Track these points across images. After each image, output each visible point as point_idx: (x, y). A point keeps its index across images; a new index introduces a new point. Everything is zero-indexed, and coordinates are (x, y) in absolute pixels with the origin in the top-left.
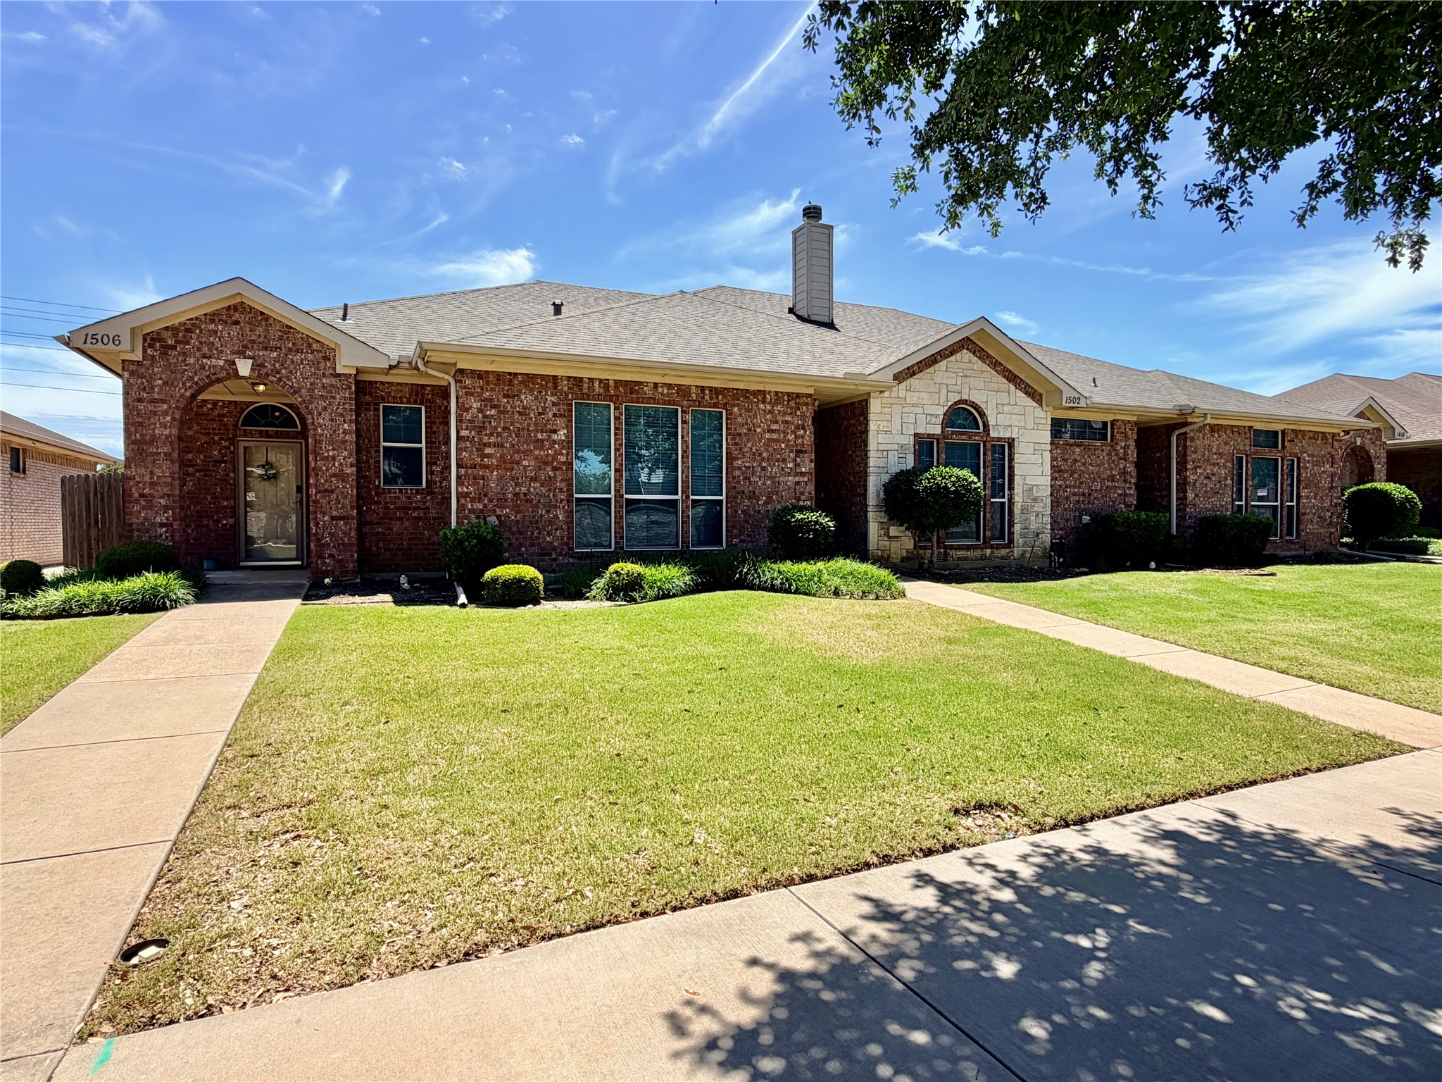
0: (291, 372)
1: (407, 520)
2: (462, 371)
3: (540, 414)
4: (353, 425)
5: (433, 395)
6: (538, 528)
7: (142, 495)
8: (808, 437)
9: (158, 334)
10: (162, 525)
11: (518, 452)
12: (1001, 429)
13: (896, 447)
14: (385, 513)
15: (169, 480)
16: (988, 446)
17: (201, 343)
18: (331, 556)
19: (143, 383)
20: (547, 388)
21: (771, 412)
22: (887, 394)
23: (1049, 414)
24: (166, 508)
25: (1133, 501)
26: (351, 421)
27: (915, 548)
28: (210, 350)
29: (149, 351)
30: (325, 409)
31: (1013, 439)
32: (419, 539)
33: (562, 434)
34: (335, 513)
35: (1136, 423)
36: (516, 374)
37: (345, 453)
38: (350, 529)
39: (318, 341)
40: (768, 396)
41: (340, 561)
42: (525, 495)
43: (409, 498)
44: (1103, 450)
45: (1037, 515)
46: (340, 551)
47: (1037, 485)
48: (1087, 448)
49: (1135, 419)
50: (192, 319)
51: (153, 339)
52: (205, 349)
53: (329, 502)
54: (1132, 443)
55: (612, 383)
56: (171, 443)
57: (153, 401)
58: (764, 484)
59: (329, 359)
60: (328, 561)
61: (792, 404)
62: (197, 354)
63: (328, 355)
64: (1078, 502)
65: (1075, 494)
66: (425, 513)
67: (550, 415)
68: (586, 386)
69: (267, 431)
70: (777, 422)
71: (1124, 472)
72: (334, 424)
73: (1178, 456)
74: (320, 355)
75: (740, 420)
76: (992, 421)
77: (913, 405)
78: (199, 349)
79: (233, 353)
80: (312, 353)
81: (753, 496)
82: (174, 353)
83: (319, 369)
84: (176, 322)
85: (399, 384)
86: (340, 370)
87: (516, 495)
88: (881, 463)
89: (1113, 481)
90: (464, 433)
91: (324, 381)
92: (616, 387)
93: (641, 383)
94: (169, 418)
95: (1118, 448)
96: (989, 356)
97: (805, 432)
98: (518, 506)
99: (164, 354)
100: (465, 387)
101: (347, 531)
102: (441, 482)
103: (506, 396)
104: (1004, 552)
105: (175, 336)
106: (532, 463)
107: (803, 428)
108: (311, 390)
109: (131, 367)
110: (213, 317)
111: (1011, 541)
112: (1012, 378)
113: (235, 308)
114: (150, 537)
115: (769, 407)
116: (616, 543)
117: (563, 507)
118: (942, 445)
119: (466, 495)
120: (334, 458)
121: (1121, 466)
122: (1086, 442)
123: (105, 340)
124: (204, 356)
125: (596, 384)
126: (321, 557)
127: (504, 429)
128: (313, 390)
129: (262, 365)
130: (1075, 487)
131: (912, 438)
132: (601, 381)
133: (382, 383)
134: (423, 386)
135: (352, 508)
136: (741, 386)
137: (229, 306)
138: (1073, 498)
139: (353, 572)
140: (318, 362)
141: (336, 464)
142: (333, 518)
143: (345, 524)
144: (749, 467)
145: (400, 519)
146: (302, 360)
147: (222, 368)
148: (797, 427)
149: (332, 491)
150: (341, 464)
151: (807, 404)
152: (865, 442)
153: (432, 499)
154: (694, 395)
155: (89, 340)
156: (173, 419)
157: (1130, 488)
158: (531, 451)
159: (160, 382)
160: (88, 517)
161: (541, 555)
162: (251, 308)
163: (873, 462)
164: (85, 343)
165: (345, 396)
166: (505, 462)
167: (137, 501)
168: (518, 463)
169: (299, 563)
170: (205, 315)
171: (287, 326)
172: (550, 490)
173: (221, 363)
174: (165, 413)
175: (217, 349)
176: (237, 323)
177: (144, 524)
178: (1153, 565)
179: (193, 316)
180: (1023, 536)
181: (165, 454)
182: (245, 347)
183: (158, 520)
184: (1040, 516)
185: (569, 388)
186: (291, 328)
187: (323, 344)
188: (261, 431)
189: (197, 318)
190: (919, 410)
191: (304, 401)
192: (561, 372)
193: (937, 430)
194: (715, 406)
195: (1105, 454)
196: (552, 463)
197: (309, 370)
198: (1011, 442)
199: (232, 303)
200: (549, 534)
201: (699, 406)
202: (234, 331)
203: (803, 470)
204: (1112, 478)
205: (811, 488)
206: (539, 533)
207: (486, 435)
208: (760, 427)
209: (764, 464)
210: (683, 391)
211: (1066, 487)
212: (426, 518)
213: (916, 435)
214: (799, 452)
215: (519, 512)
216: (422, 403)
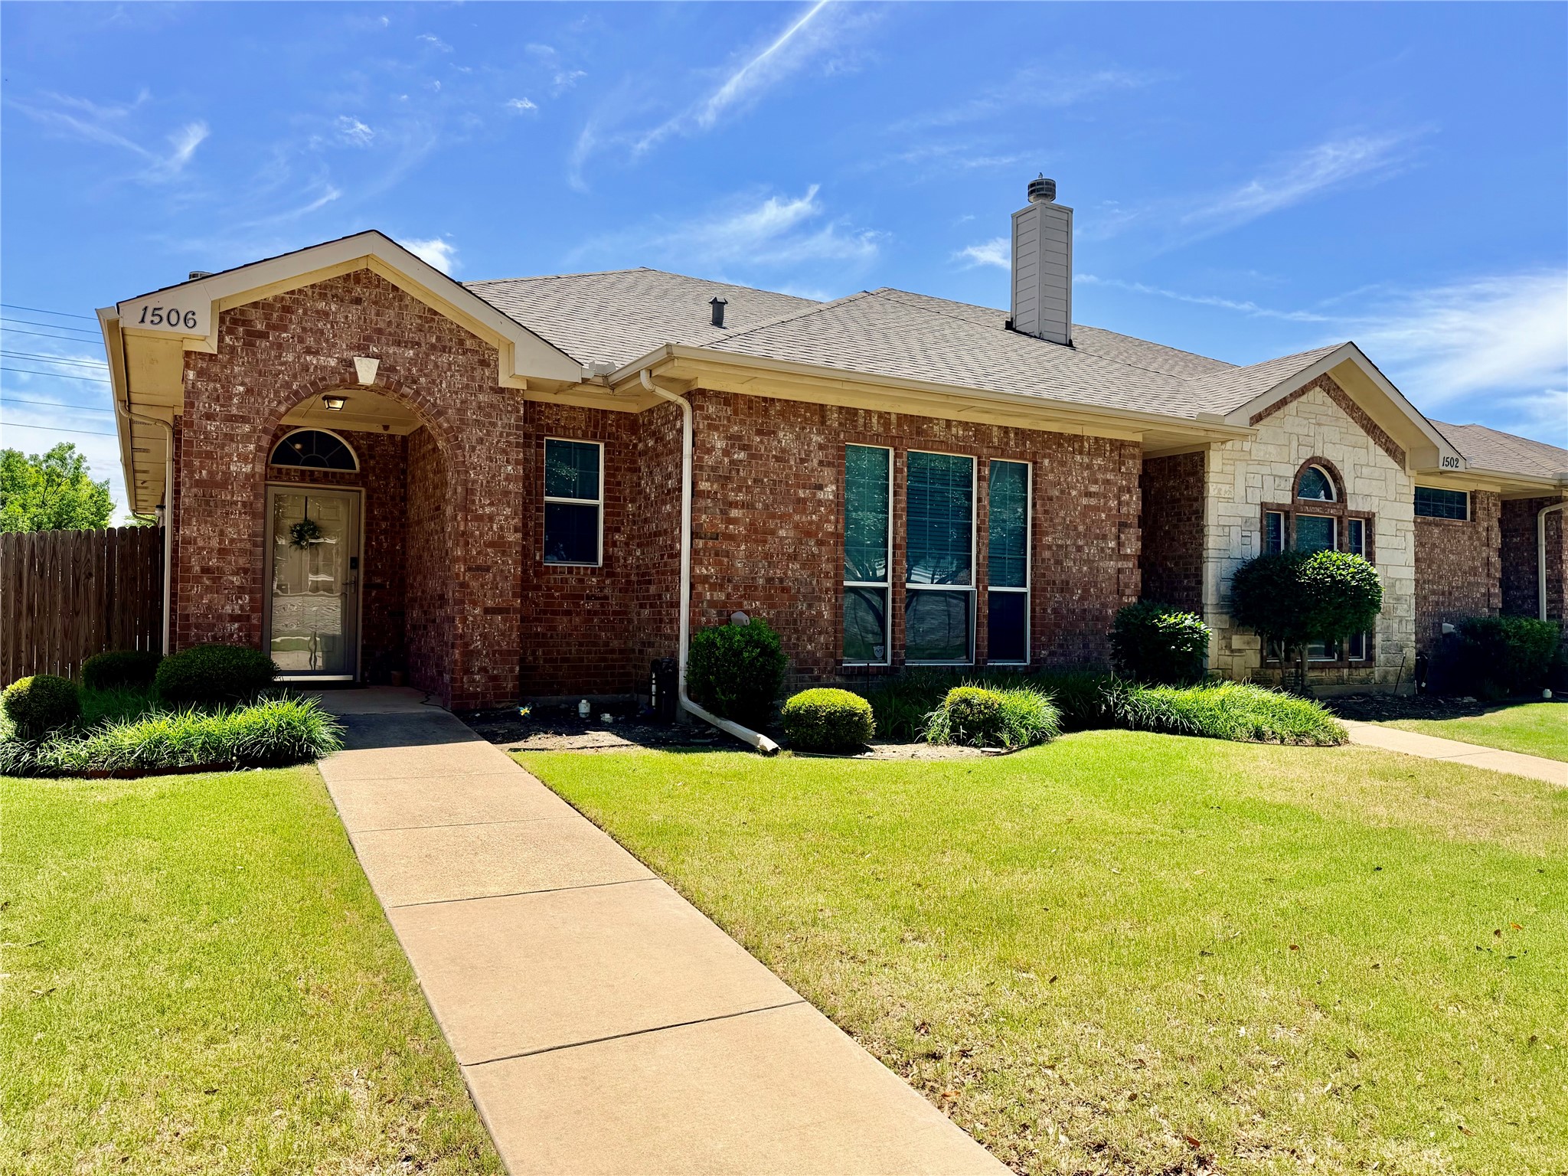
0: (434, 382)
1: (578, 614)
2: (702, 392)
3: (802, 461)
4: (520, 468)
5: (618, 426)
6: (796, 631)
7: (206, 570)
8: (1133, 503)
9: (242, 312)
10: (234, 618)
11: (773, 516)
12: (1360, 500)
13: (1239, 521)
14: (547, 604)
15: (248, 546)
16: (1346, 523)
17: (304, 329)
18: (483, 670)
19: (216, 390)
20: (813, 423)
21: (1089, 467)
22: (1229, 445)
23: (1412, 480)
24: (241, 590)
25: (1497, 602)
26: (517, 462)
27: (1261, 667)
28: (317, 341)
29: (227, 339)
30: (481, 441)
31: (1374, 515)
32: (595, 644)
33: (829, 492)
34: (490, 603)
35: (1499, 495)
36: (773, 400)
37: (508, 511)
38: (511, 628)
39: (473, 336)
40: (1086, 445)
41: (494, 678)
42: (781, 580)
43: (581, 581)
44: (1463, 533)
45: (1401, 621)
46: (496, 662)
47: (1400, 580)
48: (1446, 529)
49: (1498, 490)
50: (293, 292)
51: (235, 321)
52: (310, 341)
53: (482, 586)
54: (1495, 523)
55: (893, 418)
56: (253, 487)
57: (230, 419)
58: (1080, 570)
59: (489, 365)
60: (477, 677)
61: (1115, 455)
62: (299, 347)
63: (484, 358)
64: (1437, 603)
65: (1434, 593)
66: (602, 605)
67: (815, 462)
68: (861, 421)
69: (312, 472)
70: (1096, 482)
71: (1488, 563)
72: (493, 465)
73: (1548, 543)
74: (476, 358)
75: (1051, 477)
76: (1349, 486)
77: (1260, 463)
78: (301, 340)
79: (350, 348)
80: (464, 354)
81: (1065, 588)
82: (265, 344)
83: (473, 379)
84: (269, 295)
85: (572, 408)
86: (504, 381)
87: (770, 580)
88: (1222, 543)
89: (1475, 575)
90: (704, 486)
91: (481, 397)
92: (899, 425)
93: (930, 420)
94: (252, 447)
95: (1481, 529)
96: (1345, 397)
97: (1131, 497)
98: (771, 597)
99: (249, 345)
100: (708, 417)
101: (505, 631)
102: (625, 559)
103: (759, 432)
104: (1363, 673)
105: (267, 317)
106: (792, 534)
107: (1129, 491)
108: (461, 411)
109: (201, 364)
110: (323, 290)
111: (1371, 658)
112: (1371, 429)
113: (357, 278)
114: (215, 638)
115: (1086, 460)
116: (894, 655)
117: (830, 600)
118: (1293, 521)
119: (705, 579)
120: (491, 518)
121: (1484, 555)
122: (1446, 521)
123: (174, 318)
124: (309, 351)
125: (875, 420)
126: (467, 671)
127: (755, 481)
128: (465, 411)
129: (392, 369)
130: (1433, 582)
131: (1258, 508)
132: (881, 415)
133: (548, 405)
134: (604, 412)
135: (515, 595)
136: (1054, 427)
137: (348, 275)
138: (1432, 598)
139: (513, 695)
140: (473, 369)
141: (495, 526)
142: (487, 611)
143: (504, 620)
144: (1062, 546)
145: (568, 613)
146: (450, 364)
147: (334, 371)
148: (1121, 489)
149: (488, 569)
150: (501, 528)
151: (1133, 457)
152: (1200, 514)
153: (613, 583)
154: (995, 440)
155: (149, 317)
156: (259, 449)
157: (1494, 585)
158: (790, 515)
159: (241, 389)
160: (18, 601)
161: (799, 671)
162: (379, 278)
163: (1213, 541)
164: (143, 321)
165: (509, 421)
166: (756, 531)
167: (197, 580)
168: (773, 533)
169: (349, 678)
170: (313, 286)
171: (430, 310)
172: (813, 574)
173: (333, 363)
174: (247, 438)
175: (327, 341)
176: (358, 301)
177: (206, 616)
178: (1548, 693)
179: (295, 287)
180: (1384, 650)
181: (244, 504)
182: (368, 339)
183: (228, 609)
184: (1404, 623)
185: (840, 424)
186: (436, 313)
187: (481, 342)
188: (303, 472)
189: (300, 291)
190: (1266, 470)
191: (452, 427)
192: (831, 400)
193: (1286, 499)
194: (1022, 456)
195: (1466, 537)
196: (817, 535)
197: (459, 381)
198: (1370, 520)
199: (351, 271)
200: (810, 640)
201: (1002, 456)
202: (354, 313)
203: (1129, 551)
204: (1473, 571)
205: (1136, 577)
206: (798, 639)
207: (733, 490)
208: (1074, 488)
209: (1080, 543)
210: (980, 431)
211: (1424, 582)
212: (604, 613)
213: (1262, 504)
214: (1123, 526)
215: (772, 606)
216: (602, 439)
